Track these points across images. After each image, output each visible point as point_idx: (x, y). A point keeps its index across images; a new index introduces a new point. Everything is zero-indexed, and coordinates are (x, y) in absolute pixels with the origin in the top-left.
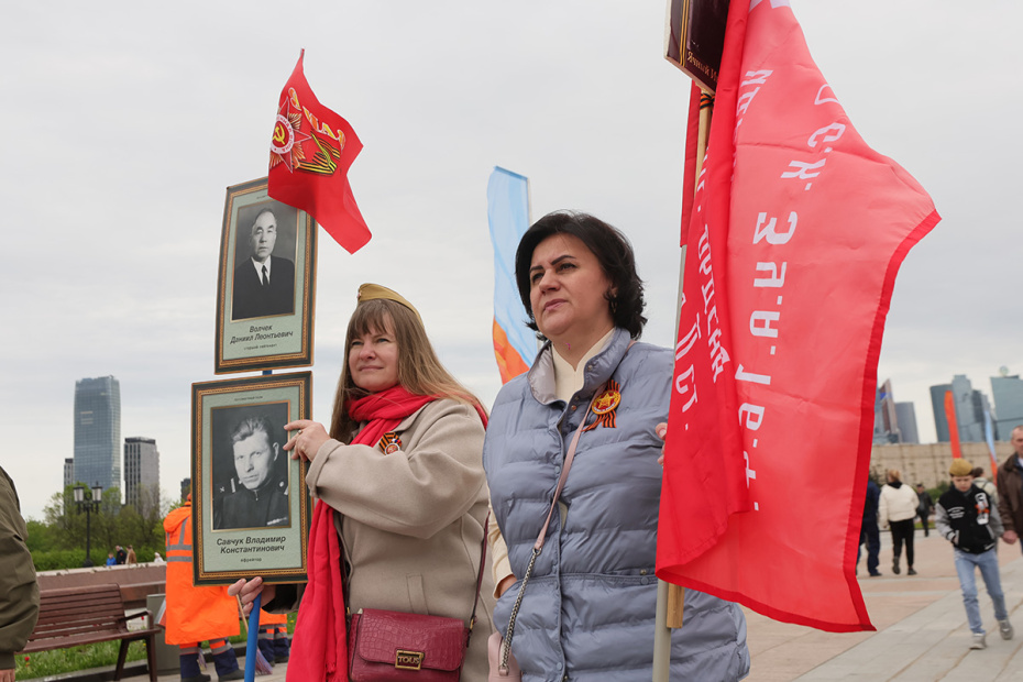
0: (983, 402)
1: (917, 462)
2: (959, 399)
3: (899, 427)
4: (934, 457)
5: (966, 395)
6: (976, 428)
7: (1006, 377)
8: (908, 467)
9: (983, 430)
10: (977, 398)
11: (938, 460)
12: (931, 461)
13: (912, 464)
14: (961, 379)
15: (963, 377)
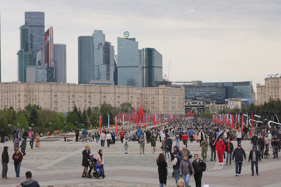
0: (111, 51)
1: (76, 95)
2: (96, 47)
3: (55, 63)
4: (85, 93)
5: (101, 44)
6: (103, 68)
7: (127, 39)
8: (71, 97)
9: (108, 69)
10: (107, 47)
11: (88, 94)
12: (83, 94)
13: (73, 96)
14: (99, 33)
15: (101, 32)
